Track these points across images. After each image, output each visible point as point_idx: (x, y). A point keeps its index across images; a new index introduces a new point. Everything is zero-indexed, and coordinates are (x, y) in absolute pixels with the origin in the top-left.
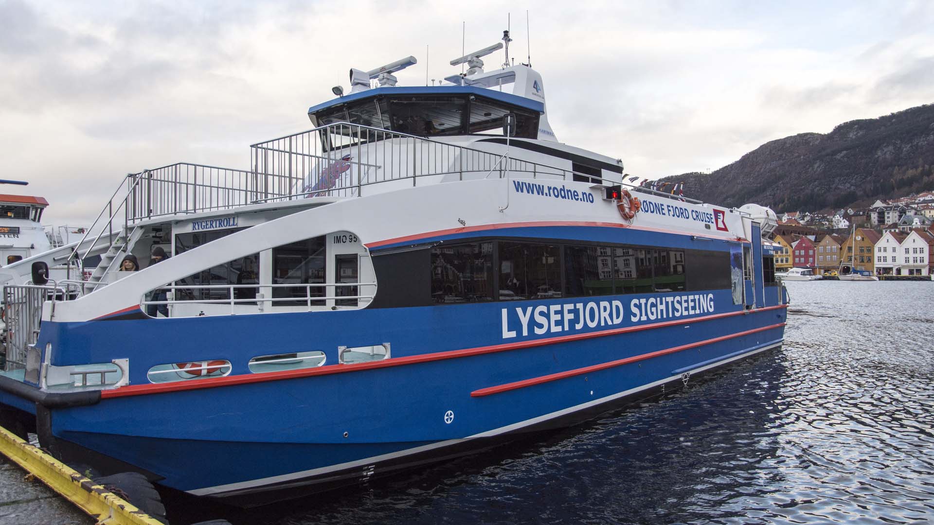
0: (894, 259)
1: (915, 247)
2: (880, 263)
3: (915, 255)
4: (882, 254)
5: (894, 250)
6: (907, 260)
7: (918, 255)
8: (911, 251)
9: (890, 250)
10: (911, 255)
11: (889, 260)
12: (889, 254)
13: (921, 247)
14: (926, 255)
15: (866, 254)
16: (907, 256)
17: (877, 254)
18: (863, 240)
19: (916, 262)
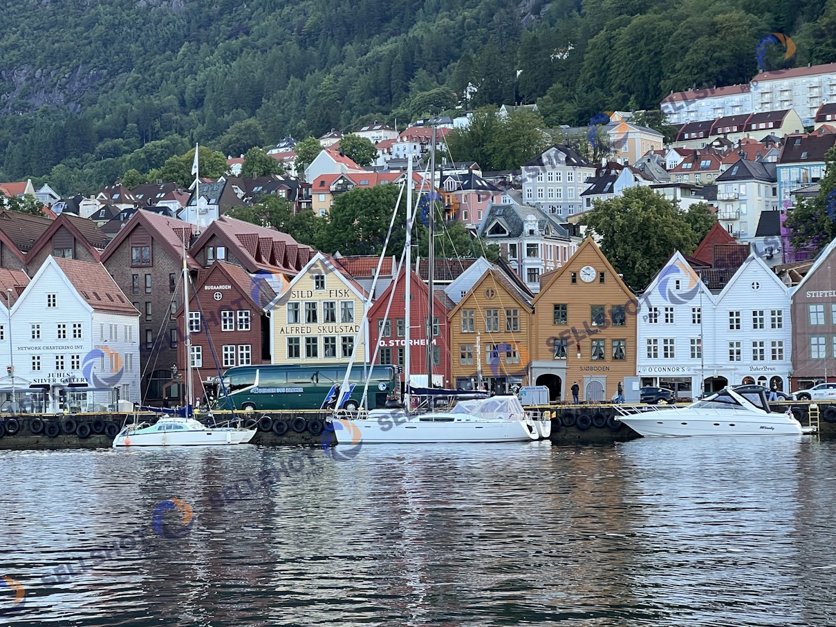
1: (758, 309)
2: (653, 361)
3: (758, 335)
4: (660, 331)
6: (734, 355)
7: (768, 335)
8: (746, 320)
9: (683, 316)
10: (747, 335)
11: (682, 349)
12: (681, 331)
13: (776, 308)
14: (786, 335)
15: (612, 332)
16: (735, 336)
17: (645, 331)
18: (602, 280)
19: (758, 354)
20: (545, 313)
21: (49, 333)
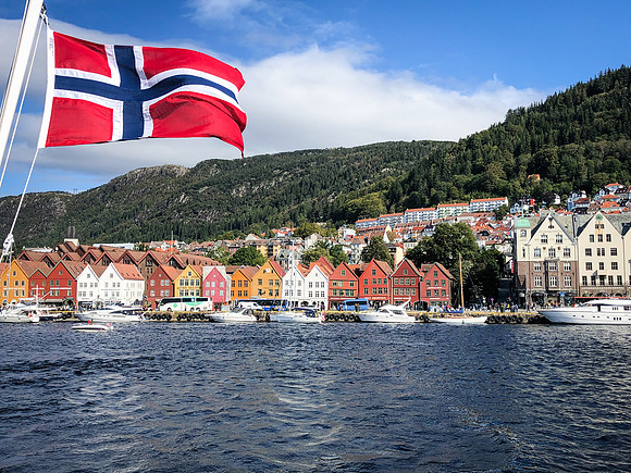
0: (299, 294)
2: (287, 296)
3: (317, 289)
4: (289, 288)
5: (300, 284)
6: (311, 295)
7: (320, 289)
9: (296, 283)
11: (295, 293)
14: (326, 289)
15: (275, 288)
16: (310, 289)
18: (272, 273)
19: (317, 295)
20: (255, 281)
21: (110, 286)
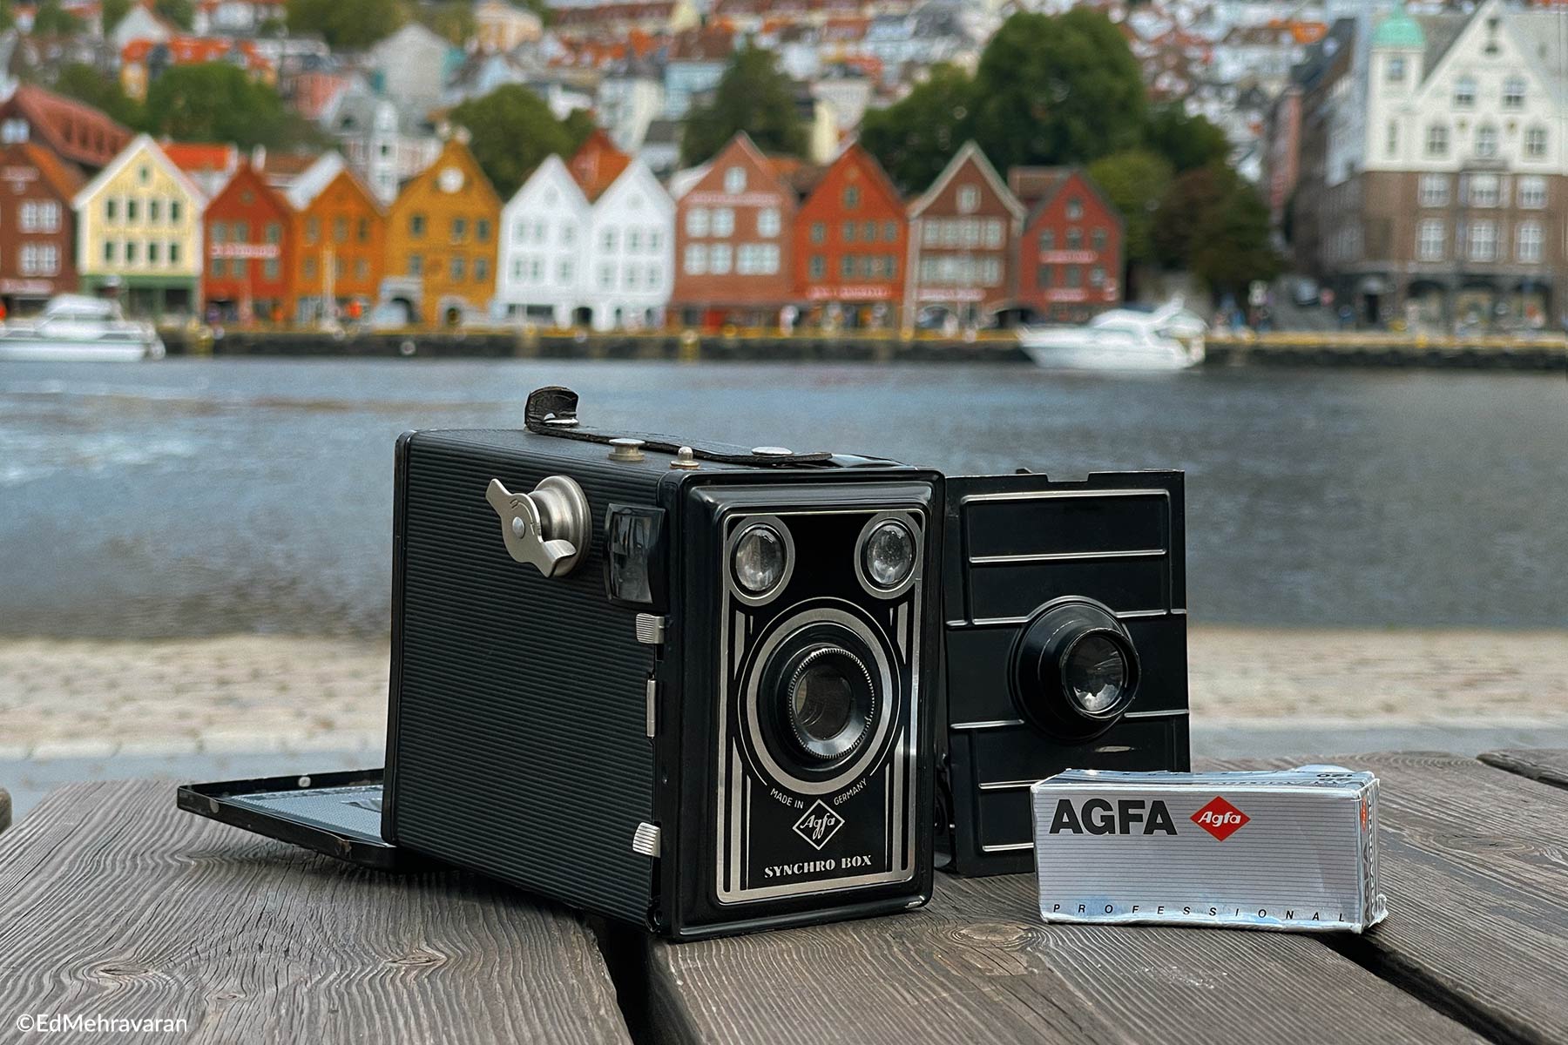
0: (565, 270)
1: (635, 228)
2: (518, 285)
3: (633, 259)
4: (528, 249)
6: (606, 276)
7: (644, 258)
8: (622, 240)
9: (554, 233)
10: (621, 257)
11: (550, 273)
12: (552, 251)
13: (653, 229)
14: (664, 260)
15: (471, 246)
16: (608, 259)
17: (511, 247)
18: (469, 189)
19: (631, 279)
